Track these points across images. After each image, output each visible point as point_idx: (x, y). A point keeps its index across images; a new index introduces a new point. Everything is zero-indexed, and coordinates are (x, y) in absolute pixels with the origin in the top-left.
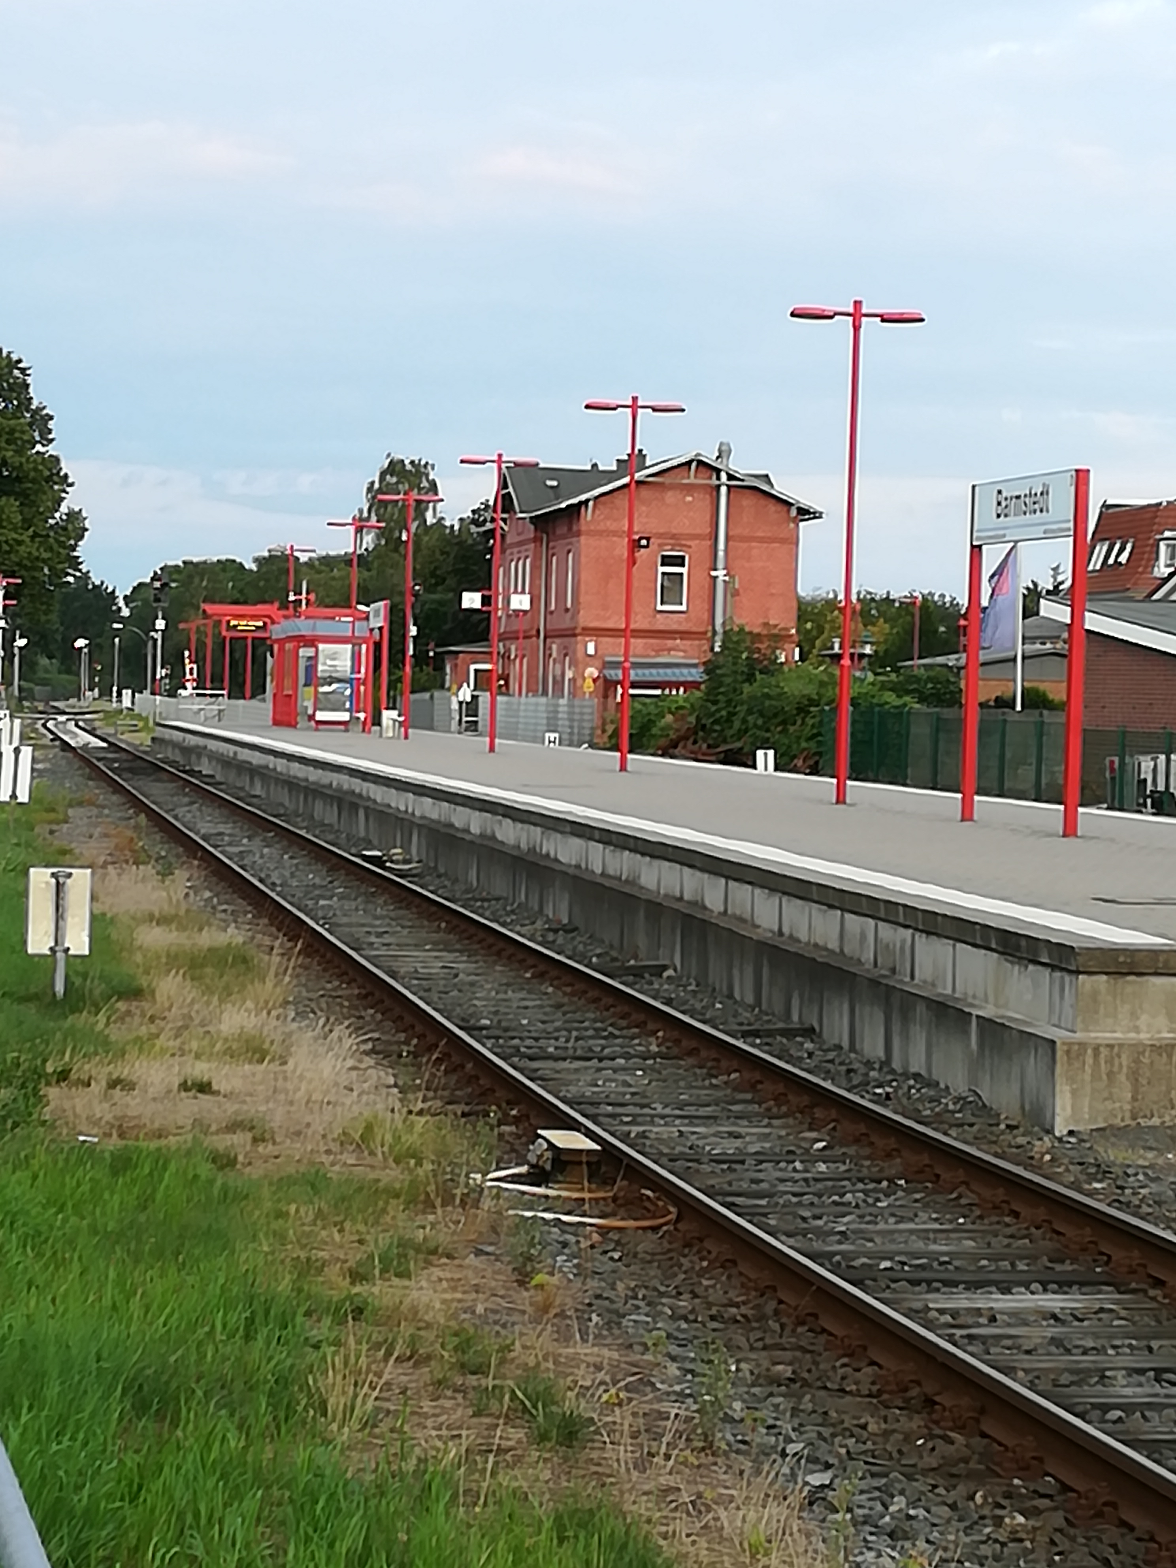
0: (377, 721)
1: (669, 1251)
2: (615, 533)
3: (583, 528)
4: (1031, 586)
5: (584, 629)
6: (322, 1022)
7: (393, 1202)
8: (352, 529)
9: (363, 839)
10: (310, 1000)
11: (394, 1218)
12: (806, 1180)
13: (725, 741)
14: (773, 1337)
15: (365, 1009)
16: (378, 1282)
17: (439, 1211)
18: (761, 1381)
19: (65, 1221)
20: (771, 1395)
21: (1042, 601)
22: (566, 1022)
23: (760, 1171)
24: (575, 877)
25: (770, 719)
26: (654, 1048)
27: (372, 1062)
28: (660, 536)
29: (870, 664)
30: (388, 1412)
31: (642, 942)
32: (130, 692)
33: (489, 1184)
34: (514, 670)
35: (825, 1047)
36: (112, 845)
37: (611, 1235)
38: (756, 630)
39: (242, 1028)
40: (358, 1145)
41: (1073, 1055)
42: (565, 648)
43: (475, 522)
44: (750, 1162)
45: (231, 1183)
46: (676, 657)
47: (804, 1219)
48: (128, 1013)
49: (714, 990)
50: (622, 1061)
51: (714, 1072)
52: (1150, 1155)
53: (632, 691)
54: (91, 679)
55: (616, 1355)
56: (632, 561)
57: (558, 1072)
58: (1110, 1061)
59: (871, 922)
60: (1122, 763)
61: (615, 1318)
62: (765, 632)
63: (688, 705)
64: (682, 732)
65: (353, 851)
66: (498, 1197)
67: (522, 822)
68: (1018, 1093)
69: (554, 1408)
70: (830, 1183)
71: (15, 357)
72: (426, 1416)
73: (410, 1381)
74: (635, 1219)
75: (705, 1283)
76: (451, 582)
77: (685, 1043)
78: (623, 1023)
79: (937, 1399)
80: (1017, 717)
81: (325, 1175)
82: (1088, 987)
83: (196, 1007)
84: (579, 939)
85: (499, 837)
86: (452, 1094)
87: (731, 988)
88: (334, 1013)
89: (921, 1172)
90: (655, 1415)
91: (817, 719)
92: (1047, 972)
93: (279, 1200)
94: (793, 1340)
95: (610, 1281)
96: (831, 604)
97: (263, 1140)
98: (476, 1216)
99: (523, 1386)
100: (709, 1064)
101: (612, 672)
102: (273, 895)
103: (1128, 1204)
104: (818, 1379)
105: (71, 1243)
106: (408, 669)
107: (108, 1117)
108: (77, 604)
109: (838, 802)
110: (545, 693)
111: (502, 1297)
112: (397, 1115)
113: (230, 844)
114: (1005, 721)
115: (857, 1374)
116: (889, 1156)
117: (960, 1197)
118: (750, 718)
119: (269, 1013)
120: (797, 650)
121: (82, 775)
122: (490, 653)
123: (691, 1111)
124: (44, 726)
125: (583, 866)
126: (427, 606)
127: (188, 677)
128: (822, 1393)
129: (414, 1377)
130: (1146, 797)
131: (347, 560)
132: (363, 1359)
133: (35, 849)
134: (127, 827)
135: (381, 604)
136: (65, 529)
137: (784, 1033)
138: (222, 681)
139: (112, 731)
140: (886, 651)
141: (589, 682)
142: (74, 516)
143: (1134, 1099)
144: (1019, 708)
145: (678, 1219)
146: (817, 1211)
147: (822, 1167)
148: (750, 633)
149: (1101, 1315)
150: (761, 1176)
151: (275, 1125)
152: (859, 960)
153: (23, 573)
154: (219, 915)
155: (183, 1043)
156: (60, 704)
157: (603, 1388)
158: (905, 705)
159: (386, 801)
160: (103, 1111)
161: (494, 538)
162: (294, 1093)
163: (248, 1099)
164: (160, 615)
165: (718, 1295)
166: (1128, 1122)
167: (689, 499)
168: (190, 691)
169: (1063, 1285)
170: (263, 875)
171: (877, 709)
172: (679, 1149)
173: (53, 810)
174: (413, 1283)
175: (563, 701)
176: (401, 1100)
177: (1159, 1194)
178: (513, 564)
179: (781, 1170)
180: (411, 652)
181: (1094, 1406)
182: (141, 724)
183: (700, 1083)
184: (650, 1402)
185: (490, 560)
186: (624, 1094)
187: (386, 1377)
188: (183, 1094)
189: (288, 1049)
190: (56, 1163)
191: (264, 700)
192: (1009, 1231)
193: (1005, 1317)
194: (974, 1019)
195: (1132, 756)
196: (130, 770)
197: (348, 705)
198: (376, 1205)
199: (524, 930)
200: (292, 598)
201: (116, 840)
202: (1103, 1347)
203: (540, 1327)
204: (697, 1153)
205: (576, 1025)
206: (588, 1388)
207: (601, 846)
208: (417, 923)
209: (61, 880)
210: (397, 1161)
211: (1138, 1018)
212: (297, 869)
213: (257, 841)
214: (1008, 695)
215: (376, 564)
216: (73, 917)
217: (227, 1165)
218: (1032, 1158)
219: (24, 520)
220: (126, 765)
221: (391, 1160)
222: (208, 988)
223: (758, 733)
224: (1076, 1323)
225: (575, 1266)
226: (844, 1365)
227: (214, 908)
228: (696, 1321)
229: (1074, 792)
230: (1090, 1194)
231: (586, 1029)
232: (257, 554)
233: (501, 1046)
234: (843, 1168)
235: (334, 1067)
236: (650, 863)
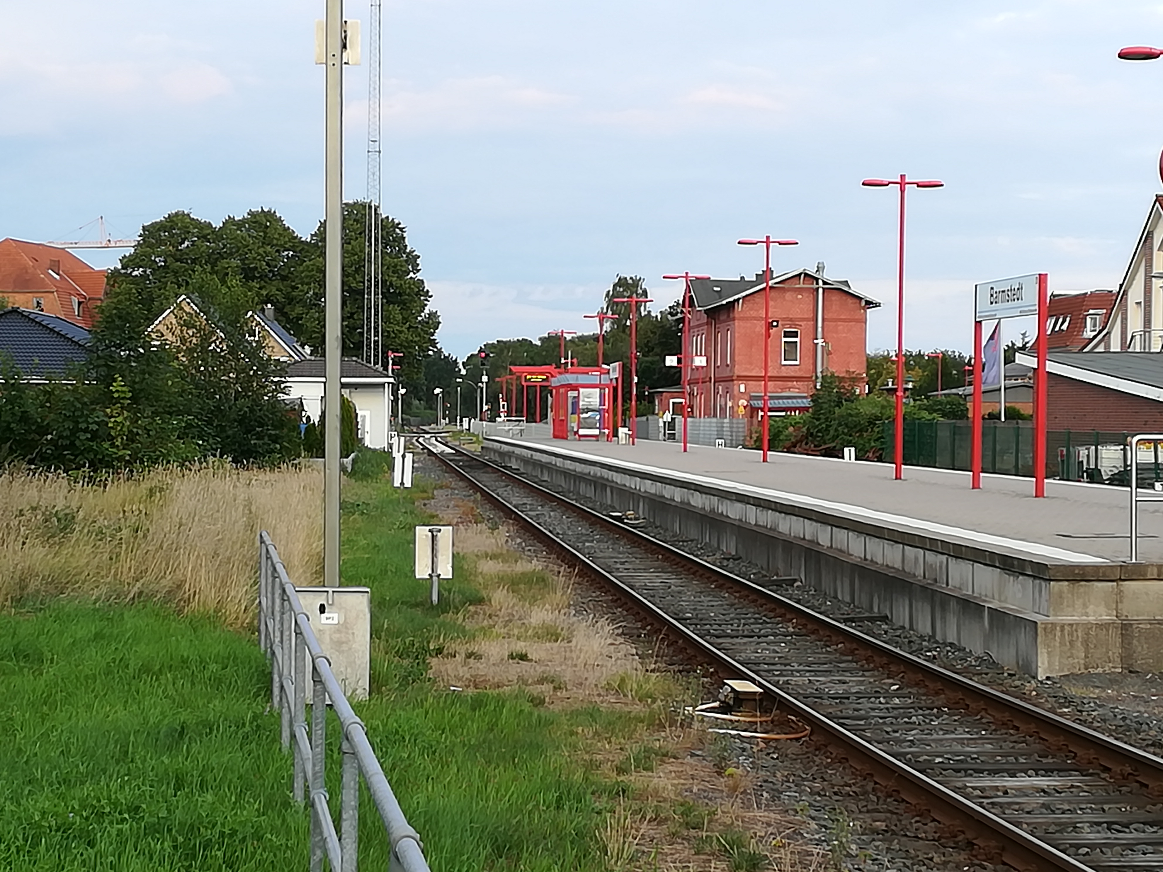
0: (616, 434)
1: (807, 752)
2: (755, 318)
3: (737, 316)
4: (1010, 345)
5: (738, 376)
6: (591, 616)
7: (641, 725)
8: (597, 319)
9: (610, 506)
10: (583, 603)
11: (640, 735)
12: (887, 709)
13: (825, 443)
14: (873, 805)
15: (616, 608)
16: (633, 773)
17: (668, 729)
18: (867, 832)
19: (446, 739)
20: (874, 840)
21: (1017, 354)
22: (737, 614)
23: (859, 703)
24: (739, 527)
25: (852, 428)
26: (791, 630)
27: (622, 641)
28: (784, 319)
29: (912, 394)
30: (644, 852)
31: (781, 565)
32: (467, 419)
33: (697, 713)
34: (696, 402)
35: (894, 627)
36: (461, 512)
37: (771, 743)
38: (841, 375)
39: (544, 621)
40: (617, 691)
41: (1048, 630)
42: (727, 388)
43: (671, 313)
44: (853, 698)
45: (543, 714)
46: (794, 393)
47: (887, 733)
48: (476, 612)
49: (825, 593)
50: (772, 638)
51: (828, 643)
52: (1097, 691)
53: (770, 414)
54: (444, 412)
55: (779, 817)
56: (768, 335)
57: (733, 645)
58: (1071, 634)
59: (921, 551)
60: (1068, 450)
61: (777, 794)
62: (847, 376)
63: (802, 421)
64: (798, 438)
65: (604, 513)
66: (702, 721)
67: (706, 493)
68: (1015, 654)
69: (744, 850)
70: (902, 711)
71: (396, 221)
72: (666, 855)
73: (656, 834)
74: (785, 734)
75: (830, 772)
76: (657, 350)
77: (809, 626)
78: (772, 614)
79: (974, 841)
80: (1003, 425)
81: (598, 709)
82: (1056, 589)
83: (516, 608)
84: (742, 564)
85: (693, 503)
86: (671, 659)
87: (836, 592)
88: (599, 611)
89: (958, 703)
90: (804, 853)
91: (881, 428)
92: (1030, 580)
93: (572, 725)
94: (885, 806)
95: (772, 771)
96: (887, 358)
97: (560, 688)
98: (690, 733)
99: (724, 836)
100: (825, 639)
101: (755, 402)
102: (558, 540)
103: (1085, 721)
104: (902, 830)
105: (451, 752)
106: (633, 403)
107: (468, 676)
108: (435, 368)
109: (896, 479)
110: (715, 416)
111: (708, 782)
112: (639, 673)
113: (530, 510)
114: (996, 427)
115: (925, 827)
116: (937, 693)
117: (982, 718)
118: (839, 428)
119: (559, 612)
120: (867, 386)
121: (442, 470)
122: (683, 392)
123: (815, 667)
124: (417, 440)
125: (744, 520)
126: (643, 365)
127: (502, 410)
128: (904, 839)
129: (658, 831)
130: (1083, 472)
131: (596, 338)
132: (628, 820)
133: (416, 515)
134: (469, 501)
135: (617, 363)
136: (428, 323)
137: (869, 619)
138: (522, 411)
139: (457, 443)
140: (920, 386)
141: (742, 408)
142: (433, 315)
143: (1086, 657)
144: (1003, 419)
145: (812, 733)
146: (895, 728)
147: (897, 701)
148: (838, 377)
149: (1072, 790)
150: (859, 706)
151: (567, 679)
152: (914, 575)
153: (404, 350)
154: (526, 553)
155: (509, 630)
156: (426, 428)
157: (772, 837)
158: (934, 419)
159: (623, 483)
160: (464, 672)
161: (684, 323)
162: (577, 659)
163: (549, 663)
164: (485, 373)
165: (837, 780)
166: (1083, 671)
167: (800, 297)
168: (503, 418)
169: (1048, 772)
170: (551, 529)
171: (917, 421)
172: (809, 690)
173: (425, 492)
174: (655, 774)
175: (727, 420)
176: (641, 663)
177: (1104, 715)
178: (695, 338)
179: (872, 703)
180: (635, 392)
181: (1071, 845)
182: (474, 439)
183: (820, 650)
184: (801, 845)
185: (681, 336)
186: (775, 658)
187: (642, 831)
188: (510, 661)
189: (571, 633)
190: (438, 703)
191: (547, 423)
192: (1013, 738)
193: (1013, 791)
194: (986, 609)
195: (1074, 447)
196: (469, 467)
197: (598, 425)
198: (630, 726)
199: (709, 559)
200: (563, 361)
201: (463, 509)
202: (1075, 809)
203: (732, 800)
204: (820, 693)
205: (743, 616)
206: (763, 837)
207: (754, 508)
208: (645, 556)
209: (435, 534)
210: (640, 700)
211: (1087, 608)
212: (572, 525)
213: (547, 508)
214: (996, 411)
215: (611, 340)
216: (442, 555)
217: (539, 704)
218: (1025, 694)
219: (403, 318)
220: (467, 464)
221: (637, 699)
222: (522, 596)
223: (845, 437)
224: (1058, 795)
225: (751, 763)
226: (917, 822)
227: (523, 548)
228: (825, 795)
229: (1041, 470)
230: (1061, 715)
231: (749, 618)
232: (541, 336)
233: (699, 630)
234: (910, 701)
235: (600, 644)
236: (785, 518)
